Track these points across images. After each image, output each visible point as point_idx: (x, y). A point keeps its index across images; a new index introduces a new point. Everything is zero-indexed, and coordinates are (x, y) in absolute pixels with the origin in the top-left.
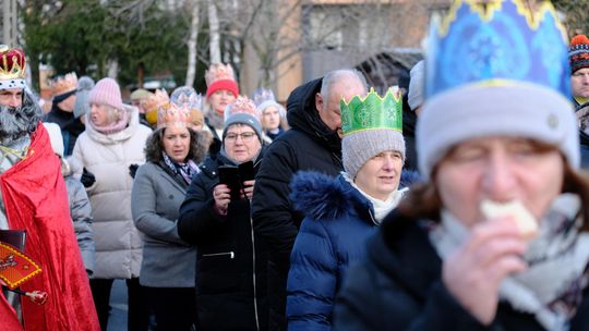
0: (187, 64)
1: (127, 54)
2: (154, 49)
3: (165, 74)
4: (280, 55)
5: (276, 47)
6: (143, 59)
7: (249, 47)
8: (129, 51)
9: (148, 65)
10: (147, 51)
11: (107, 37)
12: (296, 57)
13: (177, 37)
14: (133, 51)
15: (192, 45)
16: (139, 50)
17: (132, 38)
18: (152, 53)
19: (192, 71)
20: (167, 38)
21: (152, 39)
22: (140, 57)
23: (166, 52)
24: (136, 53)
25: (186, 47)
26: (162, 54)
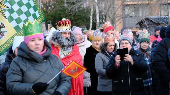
0: (90, 23)
1: (73, 20)
2: (80, 19)
3: (83, 26)
4: (117, 19)
5: (115, 17)
6: (77, 22)
7: (108, 17)
8: (73, 19)
9: (79, 23)
10: (78, 19)
11: (67, 15)
12: (121, 20)
13: (87, 15)
14: (74, 19)
15: (91, 17)
16: (76, 19)
17: (74, 16)
18: (80, 20)
19: (91, 25)
20: (83, 16)
21: (80, 16)
22: (76, 21)
23: (84, 19)
24: (75, 20)
25: (90, 18)
26: (83, 20)
